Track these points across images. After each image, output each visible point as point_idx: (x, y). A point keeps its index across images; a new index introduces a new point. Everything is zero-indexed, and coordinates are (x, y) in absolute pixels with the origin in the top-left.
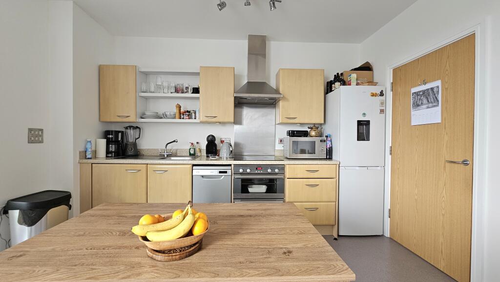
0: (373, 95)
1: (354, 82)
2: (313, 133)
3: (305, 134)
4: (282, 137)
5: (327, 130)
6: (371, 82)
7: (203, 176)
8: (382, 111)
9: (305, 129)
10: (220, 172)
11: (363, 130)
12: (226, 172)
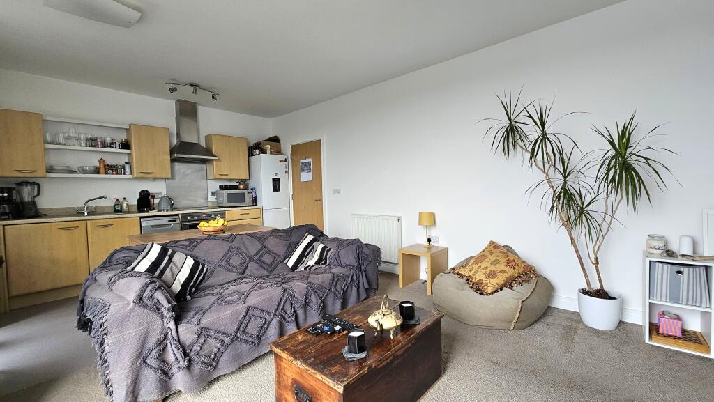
0: (281, 161)
1: (268, 152)
2: (242, 187)
3: (236, 187)
4: (214, 190)
5: (252, 184)
6: (279, 152)
7: (152, 226)
8: (286, 172)
9: (235, 183)
10: (169, 221)
11: (276, 185)
12: (175, 221)
